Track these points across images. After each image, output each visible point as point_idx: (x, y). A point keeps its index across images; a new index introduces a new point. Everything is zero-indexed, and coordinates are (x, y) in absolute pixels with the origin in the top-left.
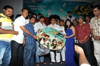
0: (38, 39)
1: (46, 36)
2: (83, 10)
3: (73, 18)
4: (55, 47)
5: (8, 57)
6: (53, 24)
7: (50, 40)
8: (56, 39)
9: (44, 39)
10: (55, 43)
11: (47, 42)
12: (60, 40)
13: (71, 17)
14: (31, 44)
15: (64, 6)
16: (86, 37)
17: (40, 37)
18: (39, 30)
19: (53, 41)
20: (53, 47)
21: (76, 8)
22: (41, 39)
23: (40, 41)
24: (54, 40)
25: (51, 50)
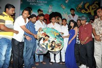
0: (38, 38)
1: (46, 36)
5: (8, 54)
7: (49, 41)
9: (44, 40)
12: (58, 42)
16: (87, 38)
18: (40, 29)
19: (52, 43)
22: (41, 39)
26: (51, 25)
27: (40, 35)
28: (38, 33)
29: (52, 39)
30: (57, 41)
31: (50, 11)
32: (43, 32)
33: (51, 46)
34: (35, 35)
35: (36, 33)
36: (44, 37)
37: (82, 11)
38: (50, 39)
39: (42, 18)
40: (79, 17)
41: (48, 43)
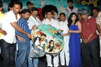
0: (32, 38)
3: (75, 10)
6: (50, 19)
8: (54, 40)
10: (52, 45)
11: (43, 43)
16: (91, 35)
18: (35, 27)
19: (50, 43)
22: (36, 39)
23: (35, 41)
24: (52, 41)
27: (34, 34)
28: (32, 32)
29: (49, 37)
30: (56, 40)
31: (43, 4)
32: (38, 30)
33: (49, 47)
34: (29, 35)
35: (30, 31)
36: (40, 36)
37: (82, 3)
38: (47, 38)
39: (36, 12)
40: (79, 10)
41: (46, 43)
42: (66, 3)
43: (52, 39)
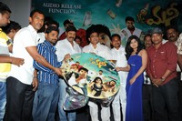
1: (81, 69)
2: (160, 14)
3: (138, 32)
4: (98, 94)
6: (94, 45)
7: (88, 78)
8: (101, 77)
10: (98, 85)
11: (83, 81)
13: (132, 29)
14: (50, 85)
15: (118, 5)
17: (69, 71)
19: (95, 81)
20: (94, 92)
21: (145, 11)
23: (68, 79)
25: (91, 99)
26: (89, 49)
27: (67, 67)
33: (95, 88)
37: (148, 22)
40: (143, 33)
41: (88, 82)
42: (123, 21)
43: (99, 76)
